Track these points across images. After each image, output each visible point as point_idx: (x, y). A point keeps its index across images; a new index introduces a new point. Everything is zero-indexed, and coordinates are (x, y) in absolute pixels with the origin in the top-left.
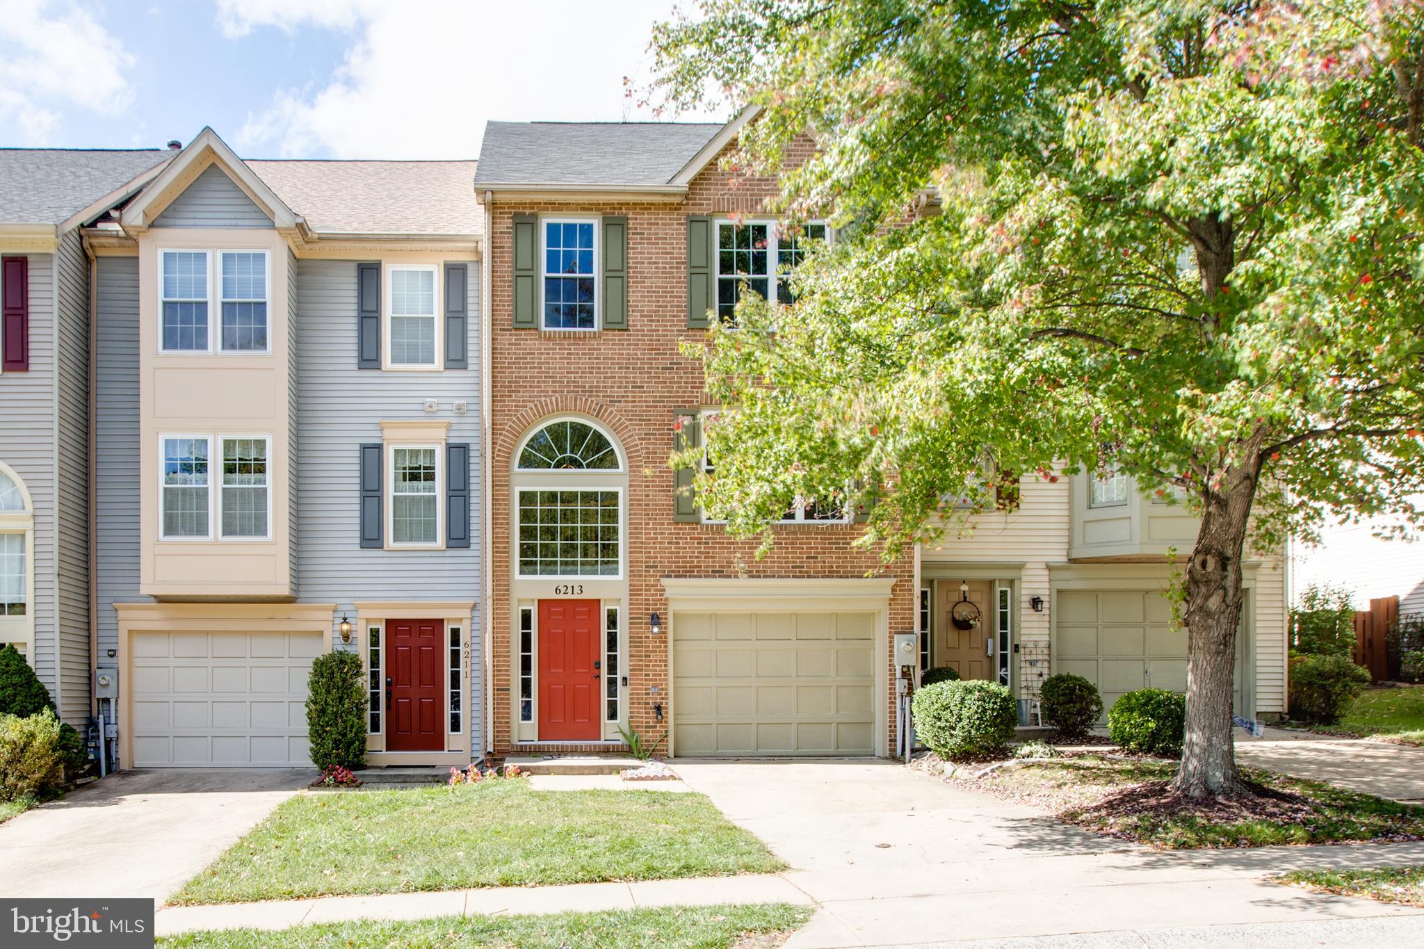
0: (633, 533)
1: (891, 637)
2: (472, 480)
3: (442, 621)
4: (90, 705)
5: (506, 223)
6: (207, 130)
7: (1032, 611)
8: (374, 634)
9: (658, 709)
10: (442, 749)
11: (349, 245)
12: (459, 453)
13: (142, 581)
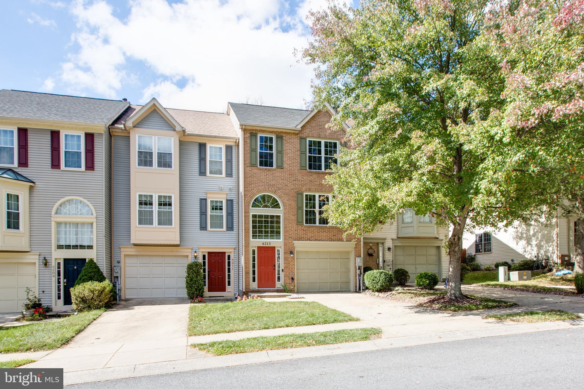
0: (285, 228)
1: (355, 258)
2: (234, 210)
3: (225, 253)
4: (111, 278)
5: (248, 135)
6: (154, 99)
7: (388, 251)
8: (204, 257)
9: (293, 279)
10: (225, 291)
11: (196, 137)
12: (230, 202)
13: (131, 239)
